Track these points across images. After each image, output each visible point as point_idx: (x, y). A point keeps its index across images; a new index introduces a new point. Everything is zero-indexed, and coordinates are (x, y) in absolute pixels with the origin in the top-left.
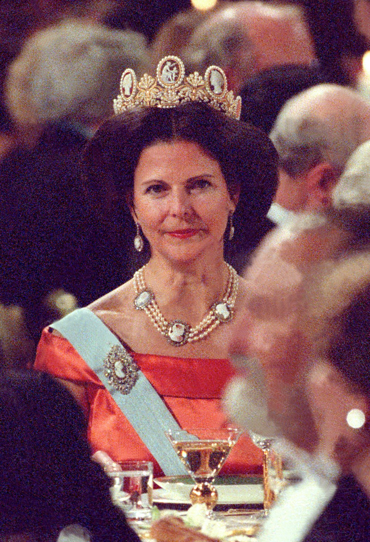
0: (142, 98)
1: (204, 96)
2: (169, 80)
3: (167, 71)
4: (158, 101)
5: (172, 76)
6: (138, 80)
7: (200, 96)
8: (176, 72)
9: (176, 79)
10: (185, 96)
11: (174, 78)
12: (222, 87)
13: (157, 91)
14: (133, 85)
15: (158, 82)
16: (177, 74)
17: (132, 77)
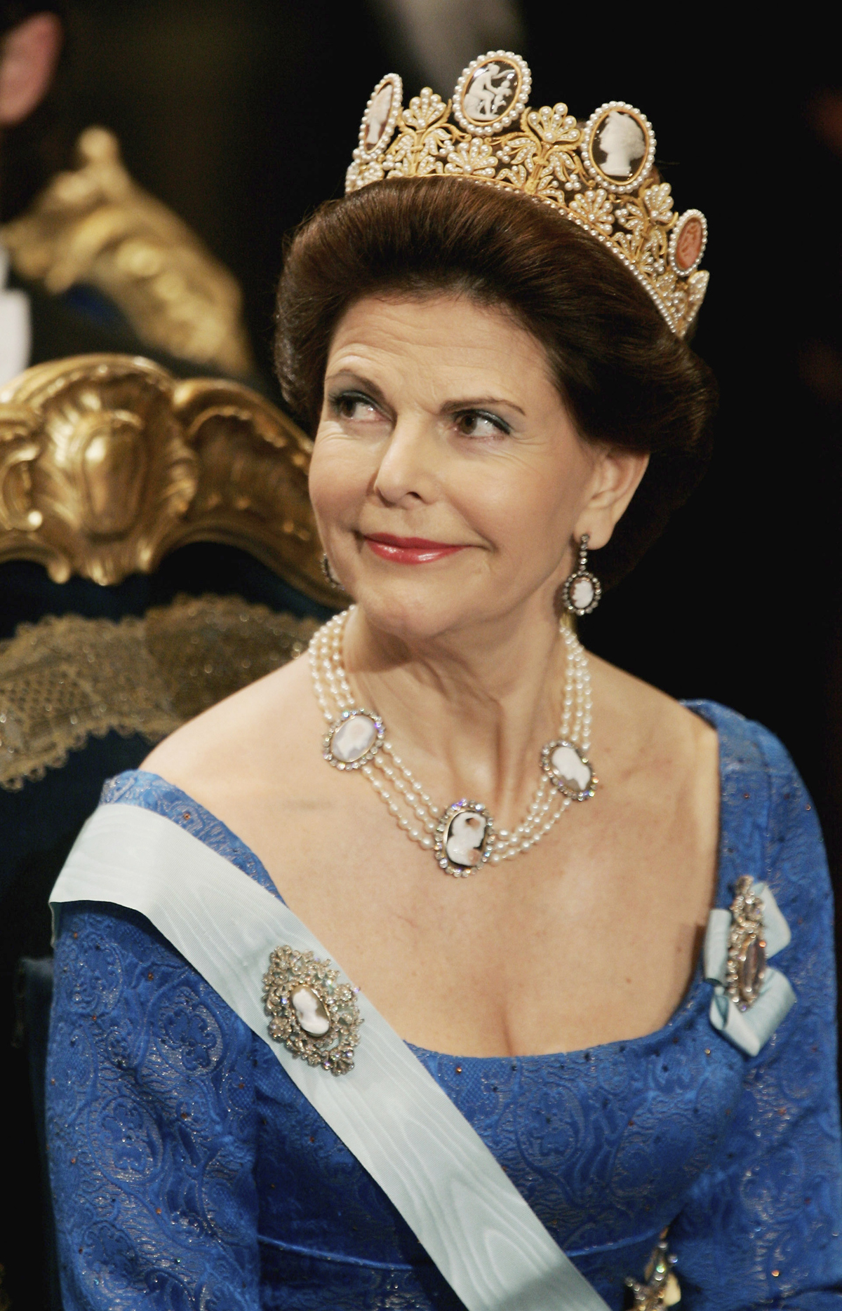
0: (403, 152)
1: (570, 172)
2: (483, 111)
3: (485, 88)
4: (440, 164)
5: (492, 102)
6: (405, 104)
7: (558, 169)
8: (508, 92)
9: (501, 110)
10: (513, 162)
11: (495, 108)
12: (635, 164)
13: (446, 136)
14: (391, 115)
15: (452, 114)
16: (509, 99)
17: (392, 95)
